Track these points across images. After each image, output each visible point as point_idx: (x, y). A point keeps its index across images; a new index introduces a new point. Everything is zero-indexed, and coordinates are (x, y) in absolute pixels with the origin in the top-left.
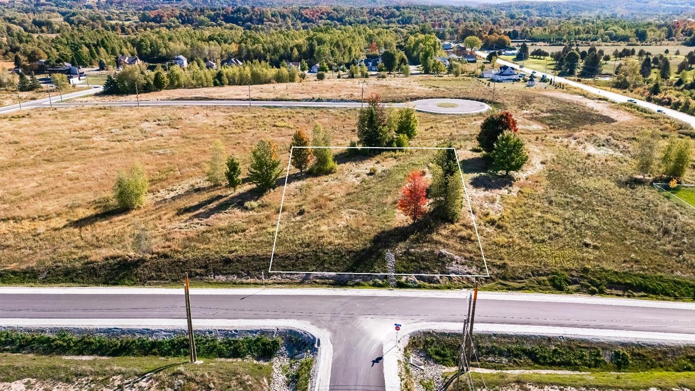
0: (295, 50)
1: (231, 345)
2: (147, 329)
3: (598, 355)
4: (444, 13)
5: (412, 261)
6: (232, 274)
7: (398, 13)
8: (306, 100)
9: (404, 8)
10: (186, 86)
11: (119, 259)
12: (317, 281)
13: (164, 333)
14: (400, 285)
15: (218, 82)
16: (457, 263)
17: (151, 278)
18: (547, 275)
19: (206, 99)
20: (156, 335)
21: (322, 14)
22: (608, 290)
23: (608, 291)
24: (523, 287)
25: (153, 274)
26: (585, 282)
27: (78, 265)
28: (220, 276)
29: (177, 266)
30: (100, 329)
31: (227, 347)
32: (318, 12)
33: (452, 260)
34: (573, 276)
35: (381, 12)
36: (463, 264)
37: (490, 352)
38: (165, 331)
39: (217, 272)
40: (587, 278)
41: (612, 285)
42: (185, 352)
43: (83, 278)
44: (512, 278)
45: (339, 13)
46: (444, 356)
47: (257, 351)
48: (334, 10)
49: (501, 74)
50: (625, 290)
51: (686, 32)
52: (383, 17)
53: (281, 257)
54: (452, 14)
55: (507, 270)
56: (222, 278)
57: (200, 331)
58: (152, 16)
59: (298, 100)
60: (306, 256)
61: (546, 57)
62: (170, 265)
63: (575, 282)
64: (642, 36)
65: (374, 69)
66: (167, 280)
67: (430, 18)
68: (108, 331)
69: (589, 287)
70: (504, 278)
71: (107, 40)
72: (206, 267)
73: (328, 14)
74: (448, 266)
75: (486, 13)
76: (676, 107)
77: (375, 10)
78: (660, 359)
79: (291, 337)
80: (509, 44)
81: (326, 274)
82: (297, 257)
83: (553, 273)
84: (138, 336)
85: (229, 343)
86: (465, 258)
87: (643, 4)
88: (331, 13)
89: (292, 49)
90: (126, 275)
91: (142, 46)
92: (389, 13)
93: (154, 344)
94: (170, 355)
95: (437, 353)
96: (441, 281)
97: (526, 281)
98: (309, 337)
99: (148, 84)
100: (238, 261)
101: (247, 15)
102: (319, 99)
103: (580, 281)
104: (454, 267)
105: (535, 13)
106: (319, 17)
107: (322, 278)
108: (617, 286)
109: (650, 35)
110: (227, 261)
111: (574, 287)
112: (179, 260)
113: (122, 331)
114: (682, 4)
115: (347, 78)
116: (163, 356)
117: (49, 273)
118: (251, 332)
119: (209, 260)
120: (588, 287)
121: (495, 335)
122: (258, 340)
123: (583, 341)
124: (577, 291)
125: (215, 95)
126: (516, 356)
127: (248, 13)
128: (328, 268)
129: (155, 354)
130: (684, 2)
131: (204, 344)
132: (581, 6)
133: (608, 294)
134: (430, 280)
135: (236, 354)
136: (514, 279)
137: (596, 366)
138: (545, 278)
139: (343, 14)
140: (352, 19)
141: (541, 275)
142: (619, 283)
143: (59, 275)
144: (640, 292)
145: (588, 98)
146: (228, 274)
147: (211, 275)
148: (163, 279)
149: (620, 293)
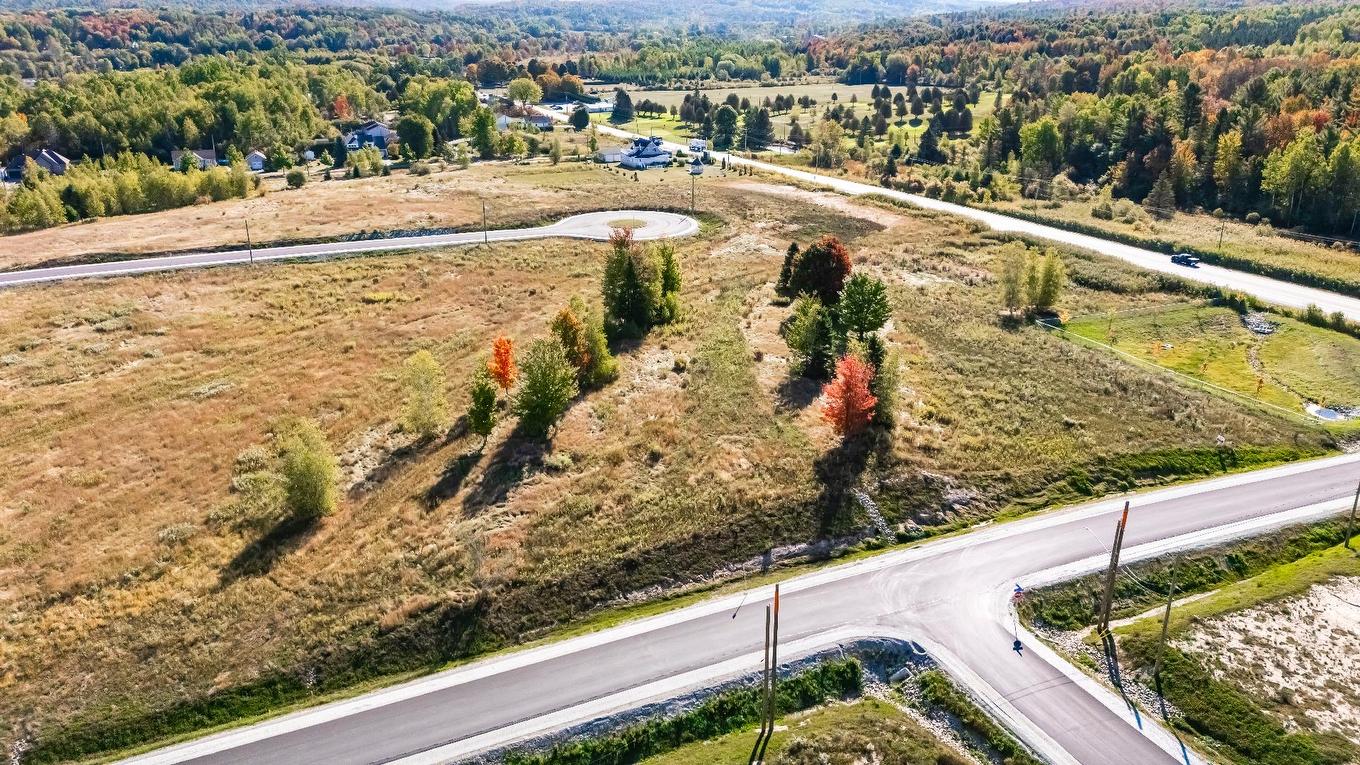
1: (793, 689)
2: (651, 705)
3: (1214, 565)
4: (404, 24)
5: (898, 498)
6: (652, 584)
7: (310, 26)
8: (350, 238)
9: (317, 14)
11: (441, 609)
12: (786, 562)
14: (903, 539)
15: (74, 212)
16: (952, 487)
17: (522, 628)
18: (1063, 478)
19: (116, 257)
20: (672, 710)
21: (136, 27)
23: (1137, 482)
24: (1047, 502)
25: (524, 619)
26: (1109, 477)
27: (367, 639)
28: (635, 593)
29: (552, 594)
30: (572, 729)
31: (790, 695)
32: (122, 23)
33: (944, 484)
34: (1092, 472)
35: (272, 22)
36: (959, 487)
38: (681, 699)
39: (625, 588)
40: (1108, 471)
41: (1141, 473)
42: (733, 722)
43: (395, 663)
44: (1028, 492)
45: (176, 25)
46: (1064, 618)
47: (834, 687)
48: (162, 18)
49: (638, 154)
51: (832, 59)
52: (280, 34)
53: (708, 538)
54: (422, 27)
55: (1015, 482)
56: (639, 596)
57: (733, 682)
59: (332, 240)
60: (746, 527)
61: (662, 115)
62: (539, 596)
63: (1099, 480)
64: (774, 69)
66: (552, 623)
67: (380, 35)
68: (588, 727)
70: (1018, 495)
72: (601, 584)
73: (151, 28)
74: (945, 495)
75: (482, 24)
76: (934, 193)
77: (256, 18)
78: (1268, 552)
79: (866, 652)
80: (582, 91)
81: (793, 549)
82: (733, 532)
83: (1069, 474)
84: (643, 721)
85: (787, 687)
86: (956, 478)
87: (729, 8)
88: (158, 25)
89: (180, 121)
90: (473, 634)
92: (291, 25)
93: (679, 725)
94: (714, 733)
95: (1056, 617)
96: (948, 519)
97: (1045, 492)
98: (894, 644)
100: (646, 560)
102: (375, 232)
103: (1103, 476)
104: (951, 495)
105: (567, 23)
106: (130, 34)
107: (790, 556)
109: (786, 66)
110: (630, 565)
111: (1101, 487)
112: (549, 585)
113: (612, 720)
114: (785, 7)
115: (346, 177)
116: (706, 738)
117: (319, 671)
118: (808, 660)
119: (599, 570)
120: (1115, 483)
122: (825, 670)
123: (1192, 552)
126: (1139, 592)
128: (790, 538)
129: (689, 740)
130: (785, 3)
131: (754, 700)
132: (635, 10)
134: (935, 521)
135: (808, 701)
136: (1031, 493)
137: (1220, 580)
138: (1062, 483)
139: (186, 28)
140: (207, 38)
141: (1056, 480)
143: (344, 670)
145: (804, 189)
146: (645, 585)
147: (618, 595)
148: (544, 623)
149: (1151, 482)
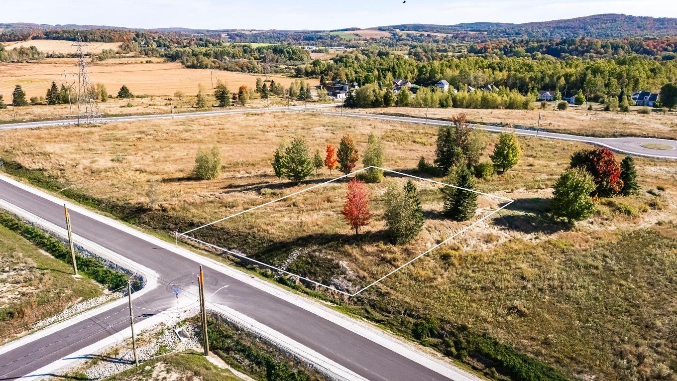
0: (563, 79)
5: (308, 263)
8: (494, 124)
10: (413, 106)
13: (87, 253)
14: (281, 281)
16: (345, 278)
18: (418, 318)
19: (403, 115)
22: (468, 358)
24: (383, 321)
25: (148, 220)
26: (450, 340)
32: (663, 43)
33: (343, 273)
34: (443, 329)
36: (349, 280)
37: (243, 350)
40: (456, 337)
41: (477, 354)
44: (380, 308)
50: (488, 366)
55: (384, 300)
57: (101, 258)
58: (479, 48)
59: (485, 124)
62: (161, 217)
63: (440, 336)
65: (651, 104)
69: (450, 346)
70: (373, 306)
71: (398, 66)
74: (334, 278)
83: (425, 319)
85: (107, 272)
86: (357, 276)
91: (423, 71)
96: (317, 288)
97: (392, 316)
99: (377, 100)
101: (573, 46)
103: (446, 336)
104: (339, 280)
108: (484, 358)
111: (434, 340)
112: (168, 216)
115: (601, 110)
121: (260, 338)
124: (434, 346)
125: (413, 114)
127: (575, 44)
131: (96, 267)
133: (463, 362)
134: (308, 285)
136: (381, 310)
138: (413, 320)
141: (412, 316)
142: (488, 355)
144: (505, 375)
149: (479, 366)
